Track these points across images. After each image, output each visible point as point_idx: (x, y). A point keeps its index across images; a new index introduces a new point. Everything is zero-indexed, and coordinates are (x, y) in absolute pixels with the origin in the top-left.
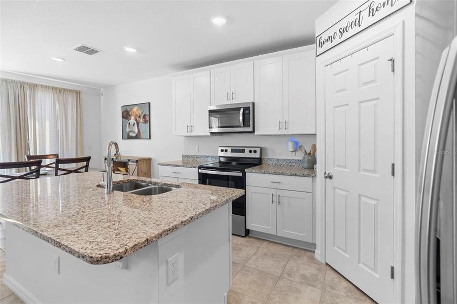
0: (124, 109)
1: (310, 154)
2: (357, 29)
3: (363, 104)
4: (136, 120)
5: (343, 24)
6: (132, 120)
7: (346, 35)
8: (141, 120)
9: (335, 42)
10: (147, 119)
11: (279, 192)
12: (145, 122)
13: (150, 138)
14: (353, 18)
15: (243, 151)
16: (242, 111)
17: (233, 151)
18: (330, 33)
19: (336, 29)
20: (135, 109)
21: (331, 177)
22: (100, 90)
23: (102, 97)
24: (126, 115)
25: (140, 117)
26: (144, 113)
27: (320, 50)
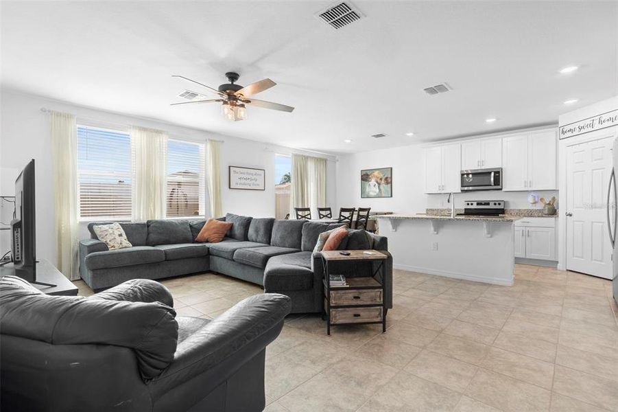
0: (364, 173)
1: (549, 204)
2: (590, 129)
3: (594, 171)
4: (377, 182)
5: (581, 124)
6: (373, 182)
7: (583, 131)
8: (383, 182)
9: (575, 133)
10: (389, 181)
11: (528, 229)
12: (387, 183)
13: (391, 196)
14: (588, 122)
15: (488, 204)
16: (493, 174)
17: (478, 204)
18: (572, 127)
19: (576, 126)
20: (376, 173)
21: (571, 215)
22: (335, 157)
23: (337, 163)
24: (365, 177)
25: (381, 179)
26: (386, 176)
27: (562, 136)
